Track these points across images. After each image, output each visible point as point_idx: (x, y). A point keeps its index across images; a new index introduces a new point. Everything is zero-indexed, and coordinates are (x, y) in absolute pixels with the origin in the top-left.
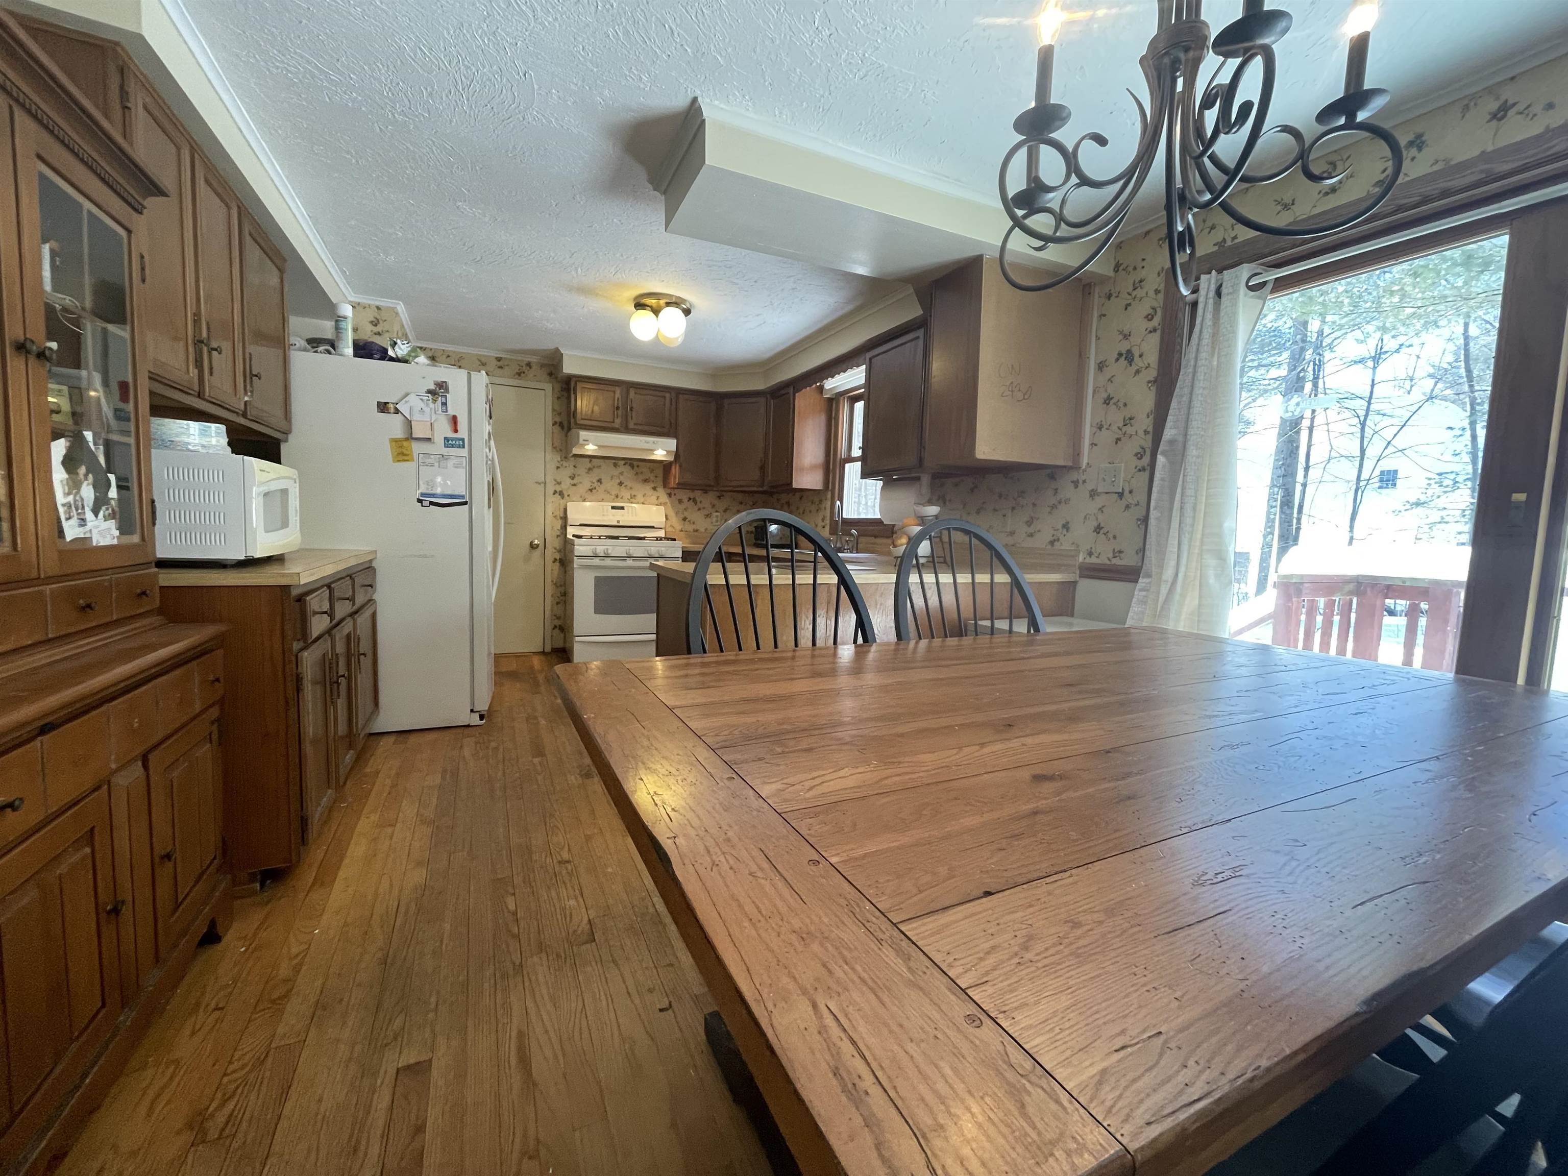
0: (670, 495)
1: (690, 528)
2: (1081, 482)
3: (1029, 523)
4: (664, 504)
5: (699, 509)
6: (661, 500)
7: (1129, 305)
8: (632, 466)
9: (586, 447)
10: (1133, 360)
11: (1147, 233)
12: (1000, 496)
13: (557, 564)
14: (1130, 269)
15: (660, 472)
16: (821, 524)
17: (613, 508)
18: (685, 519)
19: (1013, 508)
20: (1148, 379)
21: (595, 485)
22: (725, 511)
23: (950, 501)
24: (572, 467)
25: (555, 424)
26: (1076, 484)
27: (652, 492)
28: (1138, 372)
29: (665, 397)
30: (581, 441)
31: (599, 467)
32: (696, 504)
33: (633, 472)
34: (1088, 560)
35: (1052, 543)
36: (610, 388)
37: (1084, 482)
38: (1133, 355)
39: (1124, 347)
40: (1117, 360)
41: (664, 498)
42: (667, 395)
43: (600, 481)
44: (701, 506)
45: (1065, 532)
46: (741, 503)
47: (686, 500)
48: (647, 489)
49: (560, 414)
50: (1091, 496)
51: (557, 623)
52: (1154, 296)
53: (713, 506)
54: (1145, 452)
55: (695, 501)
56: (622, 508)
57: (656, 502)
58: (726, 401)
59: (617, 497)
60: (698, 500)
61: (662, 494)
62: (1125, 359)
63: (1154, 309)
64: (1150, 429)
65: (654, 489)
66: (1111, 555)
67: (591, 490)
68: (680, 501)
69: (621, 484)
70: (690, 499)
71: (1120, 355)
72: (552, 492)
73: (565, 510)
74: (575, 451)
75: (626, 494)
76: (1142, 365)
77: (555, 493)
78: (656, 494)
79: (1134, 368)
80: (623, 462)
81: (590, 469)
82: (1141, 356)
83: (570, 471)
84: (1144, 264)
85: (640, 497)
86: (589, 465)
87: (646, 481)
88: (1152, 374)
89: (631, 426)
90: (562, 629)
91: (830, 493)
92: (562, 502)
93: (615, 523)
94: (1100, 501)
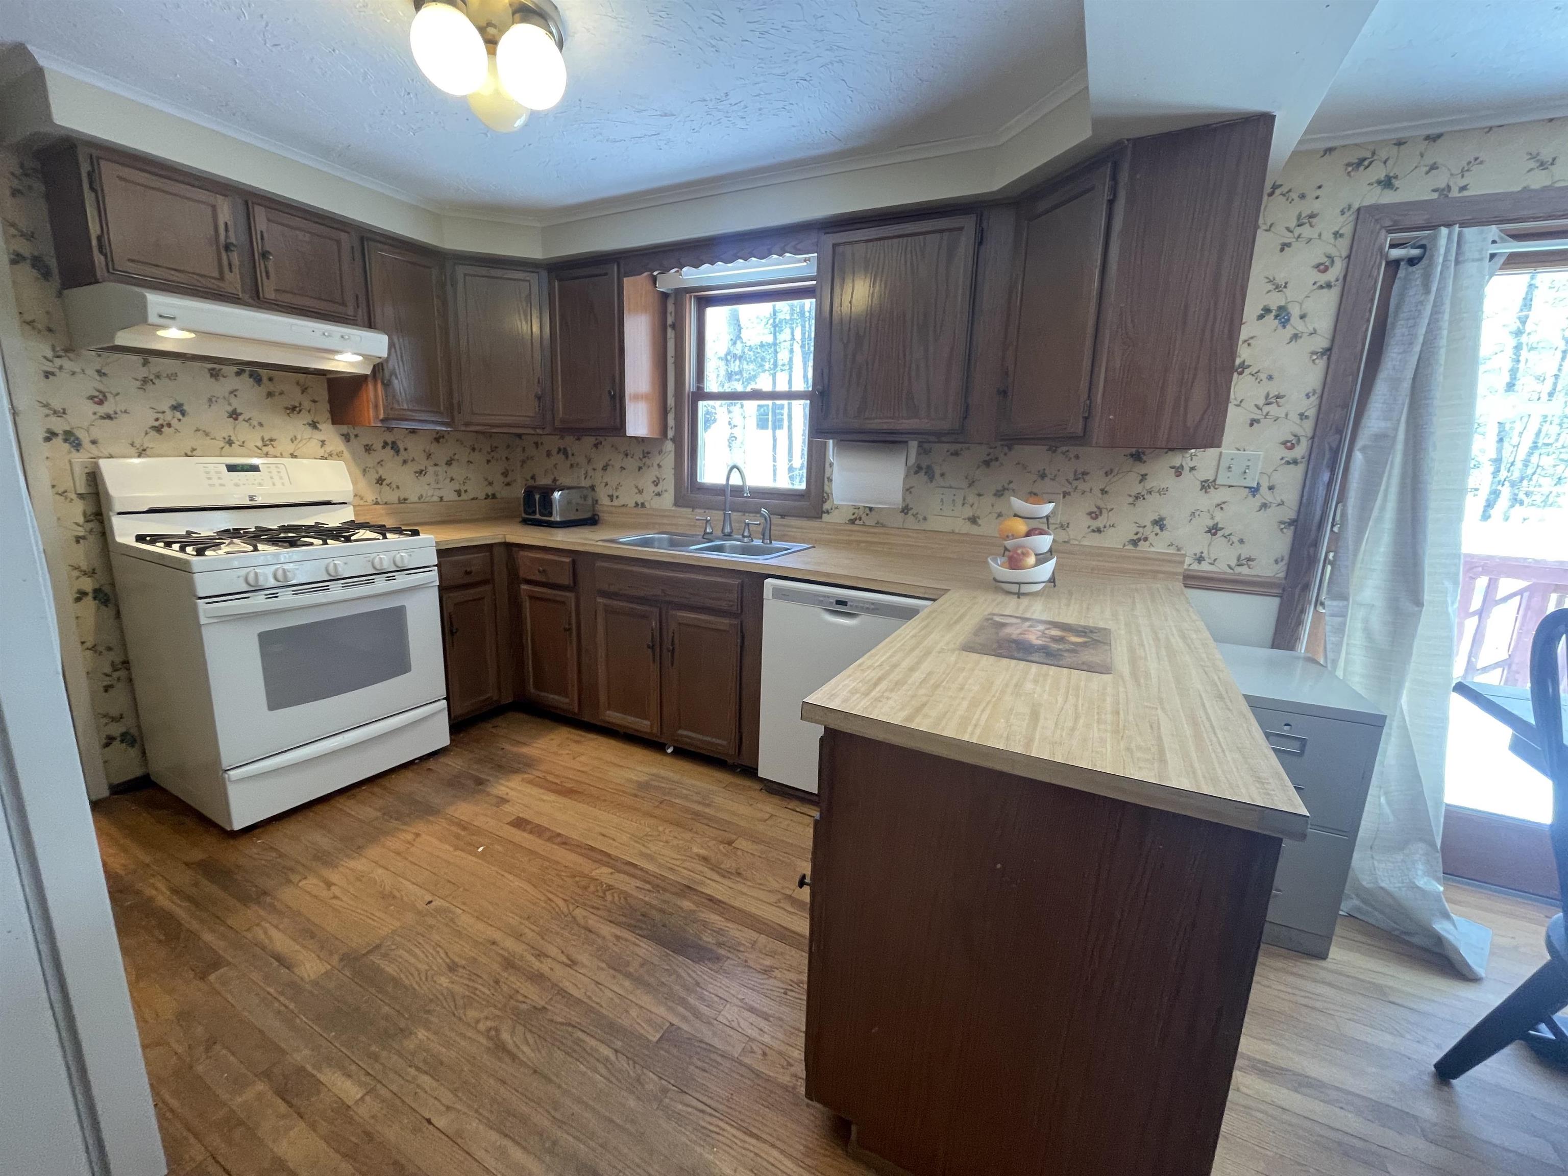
0: (347, 438)
1: (392, 496)
2: (1187, 468)
3: (1094, 515)
4: (339, 455)
5: (405, 462)
6: (329, 448)
7: (1288, 245)
8: (258, 380)
9: (161, 333)
10: (1288, 320)
11: (1329, 150)
12: (1043, 476)
13: (89, 601)
14: (1294, 195)
15: (323, 394)
16: (650, 489)
17: (231, 468)
18: (380, 481)
19: (1065, 494)
20: (1313, 349)
21: (169, 416)
22: (449, 463)
23: (942, 475)
24: (91, 372)
25: (17, 259)
26: (1178, 471)
27: (309, 431)
28: (1296, 337)
29: (338, 242)
30: (153, 318)
31: (172, 377)
32: (398, 452)
33: (262, 390)
34: (1195, 566)
35: (1135, 543)
36: (203, 195)
37: (1192, 469)
38: (1288, 314)
39: (1275, 301)
40: (1261, 317)
41: (336, 443)
42: (343, 236)
43: (178, 408)
44: (406, 457)
45: (1157, 529)
46: (474, 449)
47: (378, 445)
48: (297, 426)
49: (30, 237)
50: (1203, 487)
51: (116, 729)
52: (1332, 241)
53: (429, 456)
54: (1299, 441)
55: (394, 447)
56: (255, 469)
57: (321, 452)
58: (461, 270)
59: (230, 443)
60: (401, 446)
61: (329, 433)
62: (1276, 317)
63: (1331, 258)
64: (1312, 413)
65: (314, 425)
66: (1233, 563)
67: (158, 429)
68: (368, 449)
69: (234, 415)
70: (385, 444)
71: (1267, 310)
72: (41, 434)
73: (94, 478)
74: (123, 339)
75: (254, 438)
76: (1305, 330)
77: (51, 435)
78: (319, 436)
79: (1289, 331)
80: (235, 369)
81: (145, 381)
82: (1302, 317)
83: (91, 384)
84: (1319, 192)
85: (284, 445)
86: (143, 372)
87: (293, 410)
88: (1321, 343)
89: (269, 291)
90: (128, 739)
91: (669, 446)
92: (80, 459)
93: (247, 502)
94: (1217, 496)
